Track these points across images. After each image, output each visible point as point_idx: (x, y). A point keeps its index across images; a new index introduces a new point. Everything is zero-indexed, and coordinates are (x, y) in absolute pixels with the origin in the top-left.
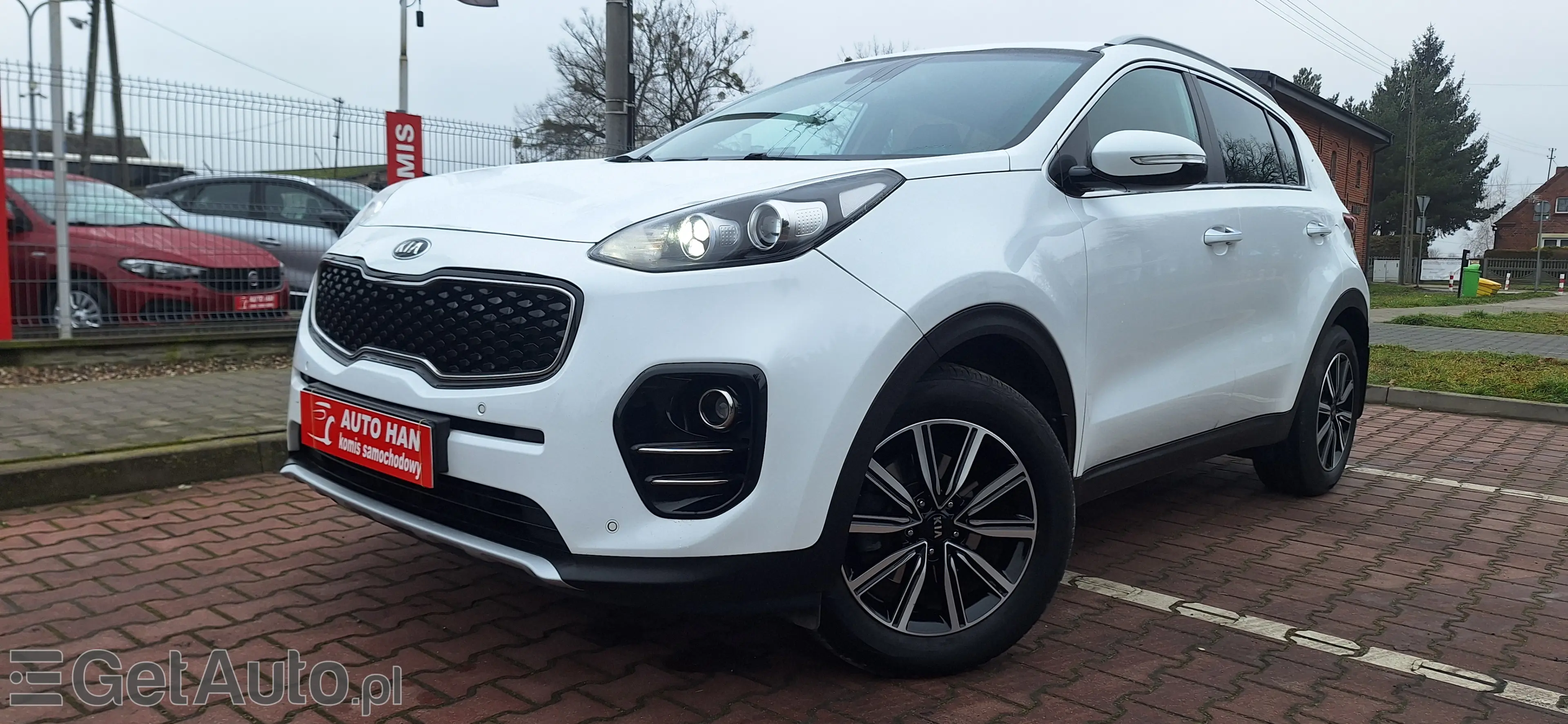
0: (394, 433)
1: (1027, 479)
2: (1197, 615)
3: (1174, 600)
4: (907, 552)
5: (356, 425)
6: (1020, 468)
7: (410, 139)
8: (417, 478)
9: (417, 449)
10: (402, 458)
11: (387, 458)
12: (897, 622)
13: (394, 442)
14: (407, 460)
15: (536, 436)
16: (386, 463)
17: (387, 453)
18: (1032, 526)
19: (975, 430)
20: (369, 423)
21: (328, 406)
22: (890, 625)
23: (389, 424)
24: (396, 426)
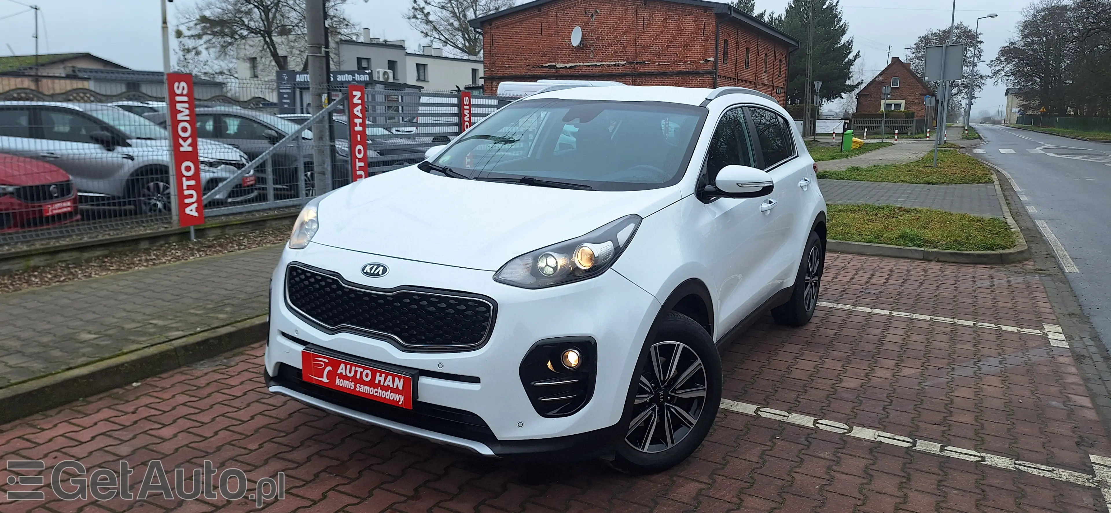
0: (382, 379)
1: (702, 366)
2: (770, 416)
3: (755, 407)
4: (647, 413)
5: (350, 372)
6: (699, 361)
7: (185, 92)
8: (400, 403)
9: (400, 388)
10: (388, 393)
11: (376, 392)
12: (643, 448)
13: (382, 383)
14: (392, 394)
15: (476, 380)
16: (375, 394)
17: (376, 390)
18: (704, 389)
19: (678, 345)
20: (362, 373)
21: (327, 361)
22: (640, 450)
23: (378, 374)
24: (383, 375)
